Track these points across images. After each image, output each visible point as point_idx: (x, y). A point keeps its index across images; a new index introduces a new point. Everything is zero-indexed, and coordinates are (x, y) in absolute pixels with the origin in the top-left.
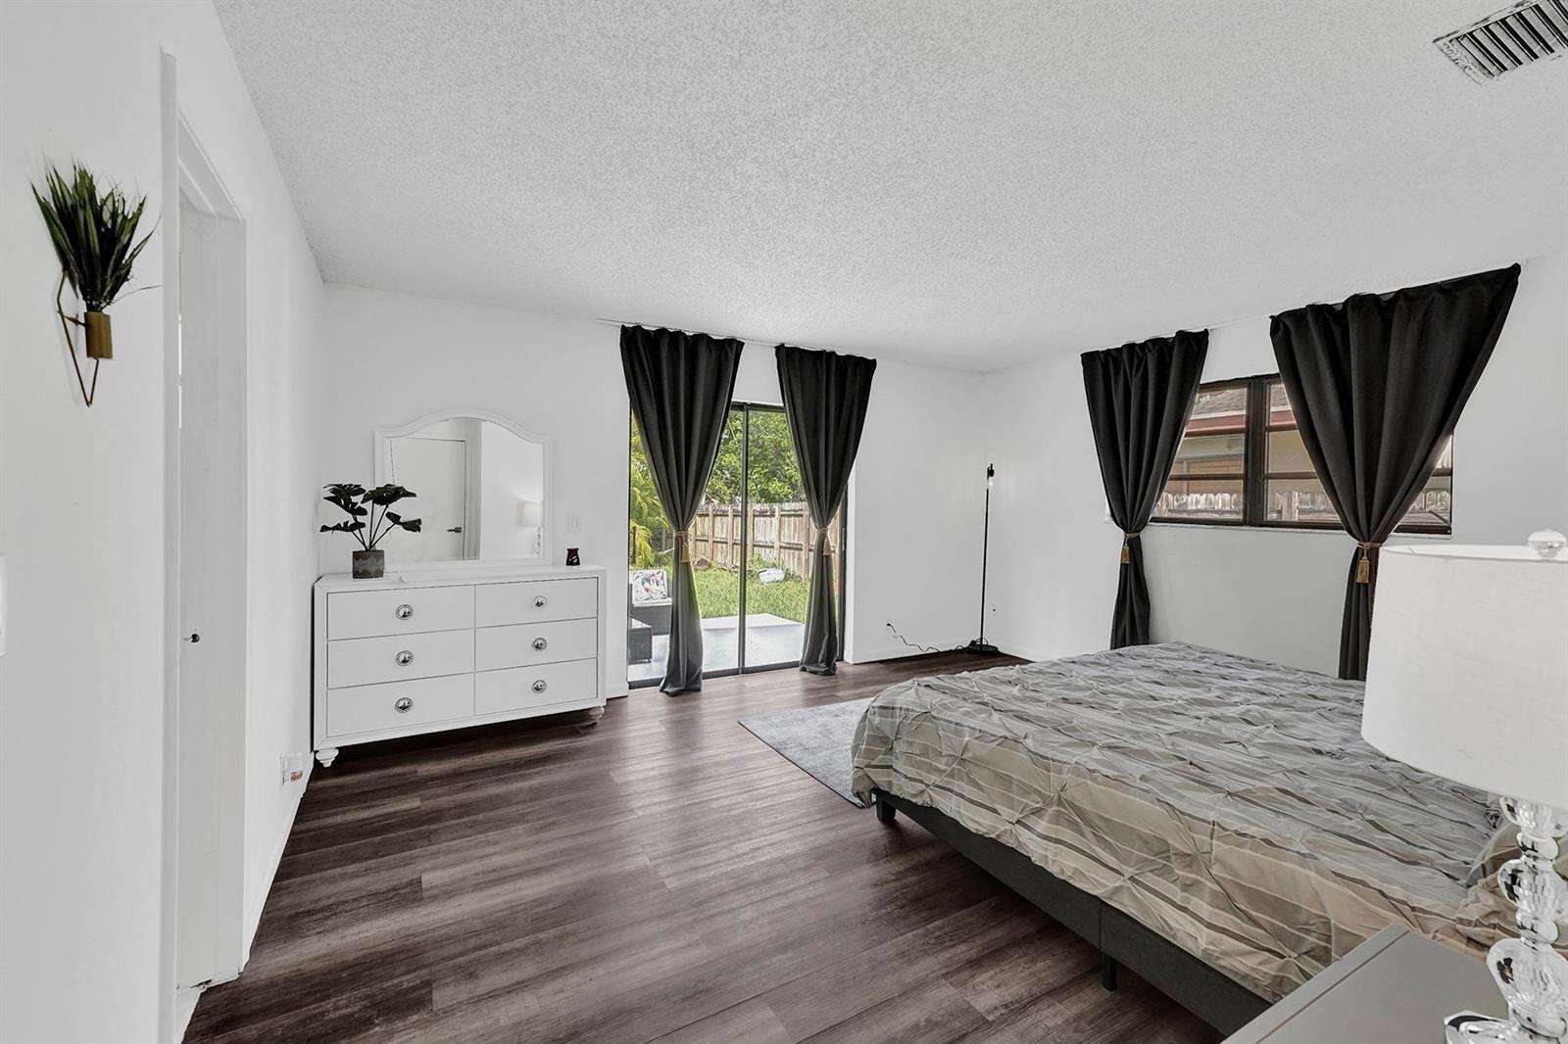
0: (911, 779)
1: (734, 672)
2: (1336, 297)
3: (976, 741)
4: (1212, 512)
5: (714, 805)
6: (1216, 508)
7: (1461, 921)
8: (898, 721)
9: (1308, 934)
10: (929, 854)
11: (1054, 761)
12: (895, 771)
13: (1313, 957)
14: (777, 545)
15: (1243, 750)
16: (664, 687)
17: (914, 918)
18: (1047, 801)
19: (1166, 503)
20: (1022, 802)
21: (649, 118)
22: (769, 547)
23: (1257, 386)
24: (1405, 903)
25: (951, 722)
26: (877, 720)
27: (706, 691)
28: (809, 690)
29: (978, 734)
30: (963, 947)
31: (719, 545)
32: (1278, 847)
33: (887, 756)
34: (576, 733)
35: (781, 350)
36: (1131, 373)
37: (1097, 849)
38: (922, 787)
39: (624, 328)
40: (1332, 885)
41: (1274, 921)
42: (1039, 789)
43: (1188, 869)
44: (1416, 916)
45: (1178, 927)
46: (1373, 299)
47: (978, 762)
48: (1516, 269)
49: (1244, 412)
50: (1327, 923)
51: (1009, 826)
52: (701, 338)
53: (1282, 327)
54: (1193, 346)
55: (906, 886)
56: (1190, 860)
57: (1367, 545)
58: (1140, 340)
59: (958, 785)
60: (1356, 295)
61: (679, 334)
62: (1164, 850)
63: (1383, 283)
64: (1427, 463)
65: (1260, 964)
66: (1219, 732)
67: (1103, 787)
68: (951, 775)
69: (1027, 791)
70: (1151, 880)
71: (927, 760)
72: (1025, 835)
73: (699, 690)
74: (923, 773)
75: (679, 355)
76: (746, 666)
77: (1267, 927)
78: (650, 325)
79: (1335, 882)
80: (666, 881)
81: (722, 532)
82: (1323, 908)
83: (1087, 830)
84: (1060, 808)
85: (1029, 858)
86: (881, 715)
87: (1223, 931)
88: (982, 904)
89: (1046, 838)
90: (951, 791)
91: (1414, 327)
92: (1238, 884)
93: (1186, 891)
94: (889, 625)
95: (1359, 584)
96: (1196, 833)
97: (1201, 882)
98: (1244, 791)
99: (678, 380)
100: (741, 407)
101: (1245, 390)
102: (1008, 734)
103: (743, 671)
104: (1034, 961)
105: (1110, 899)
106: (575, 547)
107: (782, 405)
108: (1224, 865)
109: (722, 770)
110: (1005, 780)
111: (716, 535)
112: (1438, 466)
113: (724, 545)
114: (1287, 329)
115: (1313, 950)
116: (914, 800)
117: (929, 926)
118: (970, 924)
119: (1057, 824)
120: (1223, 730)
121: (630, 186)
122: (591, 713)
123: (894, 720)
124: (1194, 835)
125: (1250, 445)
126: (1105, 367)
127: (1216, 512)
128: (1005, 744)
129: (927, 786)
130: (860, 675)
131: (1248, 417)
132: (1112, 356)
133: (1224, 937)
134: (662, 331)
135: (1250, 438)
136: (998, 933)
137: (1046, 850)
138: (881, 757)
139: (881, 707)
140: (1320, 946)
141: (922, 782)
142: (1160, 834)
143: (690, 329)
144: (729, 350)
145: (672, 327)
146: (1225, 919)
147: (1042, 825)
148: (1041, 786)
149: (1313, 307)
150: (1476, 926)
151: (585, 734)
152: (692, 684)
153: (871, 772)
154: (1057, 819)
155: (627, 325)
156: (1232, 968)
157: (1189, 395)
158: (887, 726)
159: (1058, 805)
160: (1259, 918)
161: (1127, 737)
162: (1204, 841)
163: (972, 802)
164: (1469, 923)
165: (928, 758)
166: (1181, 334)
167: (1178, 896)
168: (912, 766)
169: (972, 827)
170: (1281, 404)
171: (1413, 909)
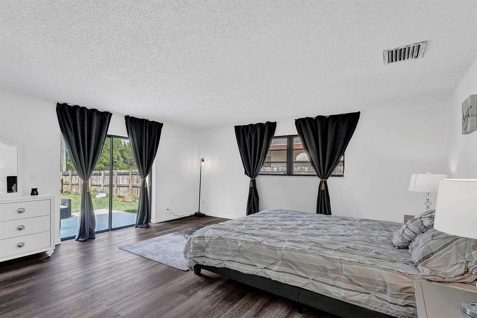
0: (215, 259)
1: (108, 230)
2: (314, 115)
3: (245, 245)
4: (265, 172)
5: (125, 280)
6: (266, 171)
7: (425, 276)
8: (207, 241)
9: (378, 286)
10: (220, 283)
11: (277, 247)
12: (207, 257)
13: (379, 292)
14: (102, 185)
15: (324, 237)
16: (78, 238)
17: (227, 305)
18: (277, 260)
19: (263, 170)
20: (266, 262)
21: (123, 22)
22: (99, 186)
23: (290, 138)
24: (406, 273)
25: (232, 239)
26: (197, 241)
27: (98, 238)
28: (140, 234)
29: (244, 242)
30: (249, 311)
31: (75, 186)
32: (362, 263)
33: (202, 253)
34: (41, 262)
35: (127, 118)
36: (252, 133)
37: (299, 272)
38: (220, 261)
39: (58, 104)
40: (385, 272)
41: (366, 284)
42: (273, 257)
43: (335, 274)
44: (411, 276)
45: (332, 291)
46: (323, 117)
47: (246, 251)
48: (359, 113)
49: (286, 144)
50: (385, 282)
51: (261, 270)
52: (94, 111)
53: (298, 122)
54: (272, 126)
55: (218, 295)
56: (334, 271)
57: (324, 180)
58: (254, 123)
59: (238, 259)
60: (319, 116)
61: (84, 108)
62: (325, 270)
63: (327, 113)
64: (339, 159)
65: (362, 297)
66: (313, 233)
67: (299, 254)
68: (234, 256)
69: (267, 258)
70: (320, 279)
71: (222, 252)
72: (268, 272)
73: (94, 238)
74: (220, 257)
75: (84, 115)
76: (112, 228)
77: (364, 286)
78: (71, 103)
79: (385, 271)
80: (120, 313)
81: (76, 181)
82: (383, 278)
83: (294, 267)
84: (282, 262)
85: (270, 279)
86: (198, 240)
87: (349, 290)
88: (247, 296)
89: (278, 271)
90: (235, 261)
91: (335, 125)
92: (353, 276)
93: (334, 280)
94: (168, 209)
95: (322, 190)
96: (335, 263)
97: (339, 277)
98: (338, 249)
99: (84, 125)
100: (110, 136)
101: (286, 139)
102: (256, 241)
103: (111, 229)
104: (274, 310)
105: (304, 287)
106: (36, 188)
107: (128, 136)
108: (347, 271)
109: (122, 267)
110: (259, 256)
111: (72, 182)
112: (341, 160)
113: (77, 186)
114: (301, 123)
115: (381, 290)
116: (216, 266)
117: (234, 307)
118: (247, 303)
119: (282, 267)
120: (314, 232)
121: (96, 48)
122: (46, 253)
123: (205, 241)
124: (335, 264)
125: (288, 154)
126: (243, 130)
127: (266, 172)
128: (256, 244)
129: (223, 261)
130: (160, 227)
131: (287, 146)
132: (245, 127)
133: (349, 291)
134: (76, 107)
135: (288, 152)
136: (257, 304)
137: (279, 275)
138: (199, 253)
139: (198, 237)
140: (383, 289)
141: (220, 260)
142: (322, 265)
143: (89, 107)
144: (106, 115)
145: (81, 105)
146: (350, 286)
147: (276, 268)
148: (273, 256)
149: (307, 118)
150: (429, 276)
151: (46, 262)
152: (91, 236)
153: (195, 259)
154: (282, 265)
155: (59, 103)
156: (352, 300)
157: (270, 140)
158: (202, 243)
159: (282, 261)
160: (362, 284)
161: (291, 237)
162: (339, 265)
163: (244, 264)
164: (427, 276)
165: (223, 252)
166: (268, 122)
167: (331, 282)
168: (216, 255)
169: (245, 272)
170: (298, 142)
171: (409, 274)
